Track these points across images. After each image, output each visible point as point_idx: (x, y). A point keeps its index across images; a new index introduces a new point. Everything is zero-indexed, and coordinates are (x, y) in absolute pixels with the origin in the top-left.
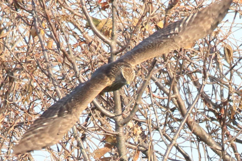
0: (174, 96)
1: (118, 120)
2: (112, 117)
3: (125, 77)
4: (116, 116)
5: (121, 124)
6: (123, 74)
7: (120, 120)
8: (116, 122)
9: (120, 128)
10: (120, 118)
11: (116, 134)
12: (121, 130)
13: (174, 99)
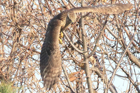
0: (120, 39)
1: (85, 55)
2: (82, 53)
3: (70, 18)
4: (84, 52)
5: (87, 57)
6: (69, 17)
7: (87, 55)
8: (84, 56)
9: (86, 59)
10: (86, 54)
11: (84, 63)
12: (87, 60)
13: (120, 41)
